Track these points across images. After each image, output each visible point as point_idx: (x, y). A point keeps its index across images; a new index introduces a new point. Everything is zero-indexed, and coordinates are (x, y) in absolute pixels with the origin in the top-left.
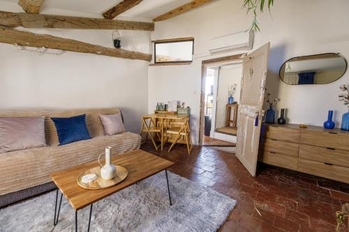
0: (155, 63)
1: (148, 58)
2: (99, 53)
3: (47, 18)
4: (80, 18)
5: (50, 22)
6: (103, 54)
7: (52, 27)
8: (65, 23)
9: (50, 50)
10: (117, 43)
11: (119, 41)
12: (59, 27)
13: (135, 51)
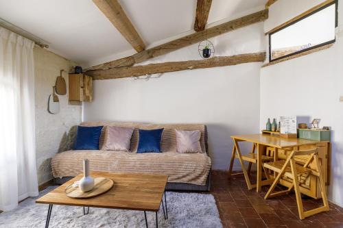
0: (270, 61)
1: (260, 58)
2: (191, 67)
3: (149, 52)
4: (173, 42)
5: (150, 54)
6: (195, 68)
7: (152, 57)
8: (161, 50)
9: (153, 76)
10: (206, 53)
11: (208, 50)
12: (157, 56)
13: (236, 54)
